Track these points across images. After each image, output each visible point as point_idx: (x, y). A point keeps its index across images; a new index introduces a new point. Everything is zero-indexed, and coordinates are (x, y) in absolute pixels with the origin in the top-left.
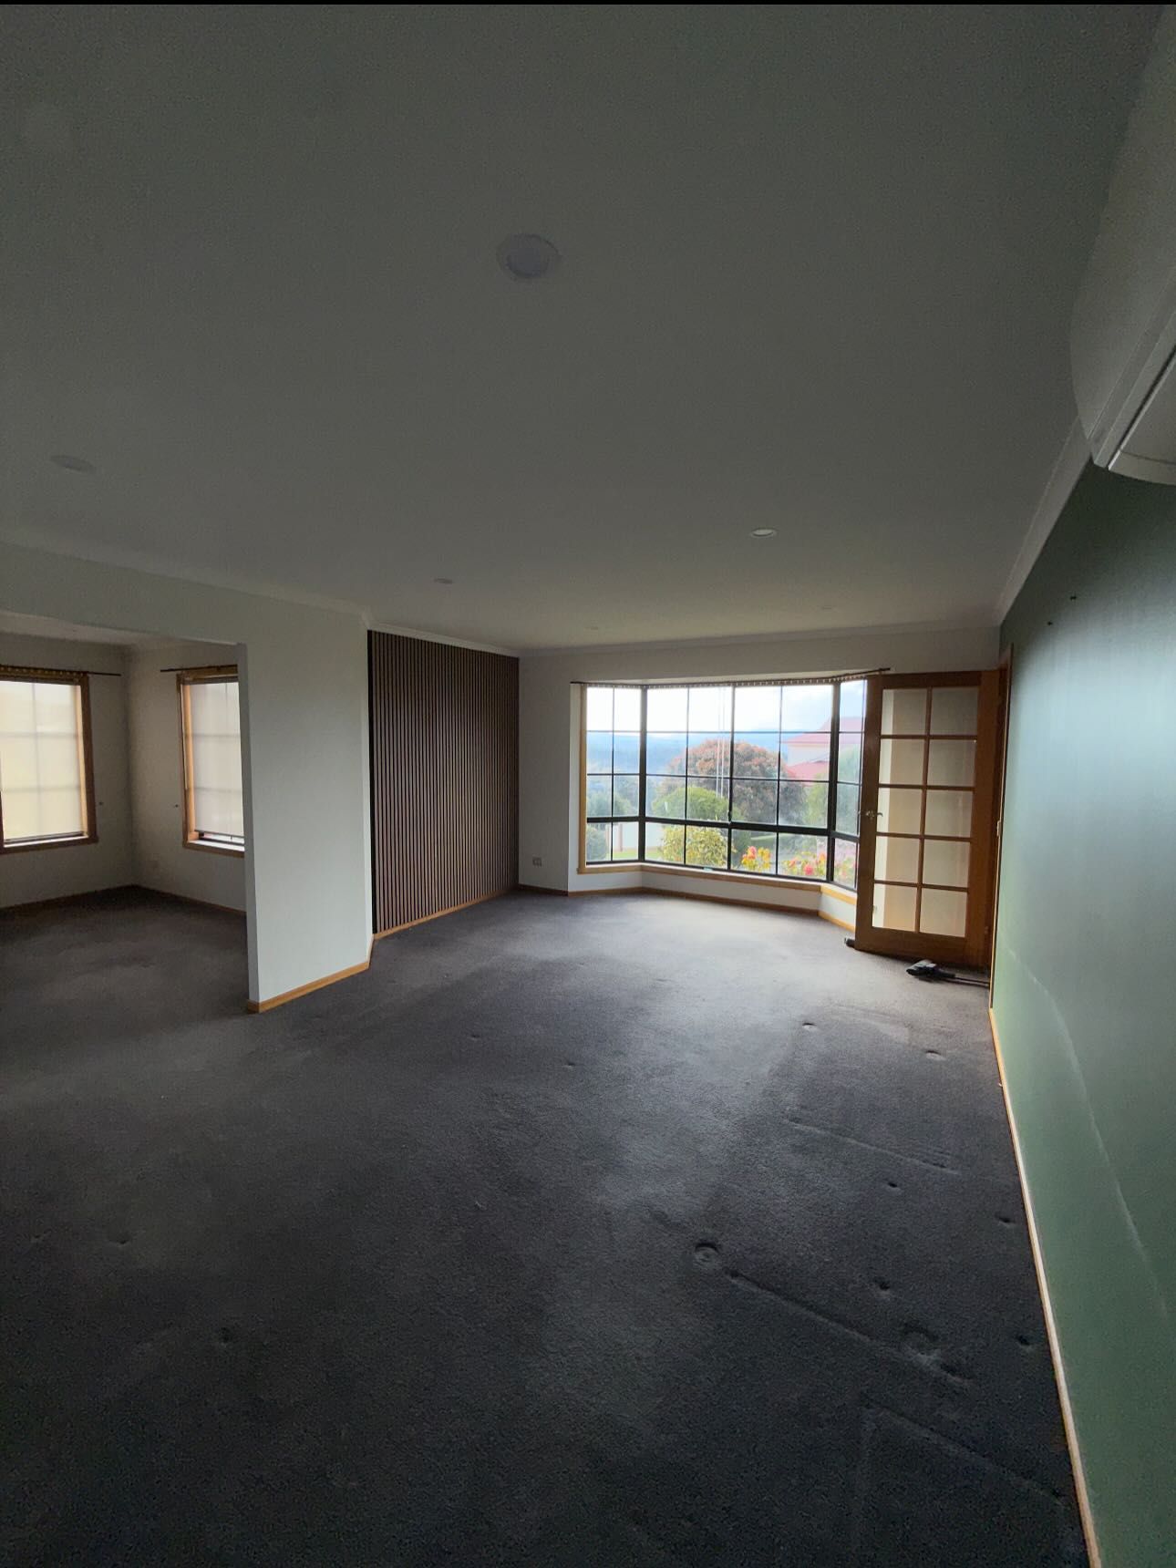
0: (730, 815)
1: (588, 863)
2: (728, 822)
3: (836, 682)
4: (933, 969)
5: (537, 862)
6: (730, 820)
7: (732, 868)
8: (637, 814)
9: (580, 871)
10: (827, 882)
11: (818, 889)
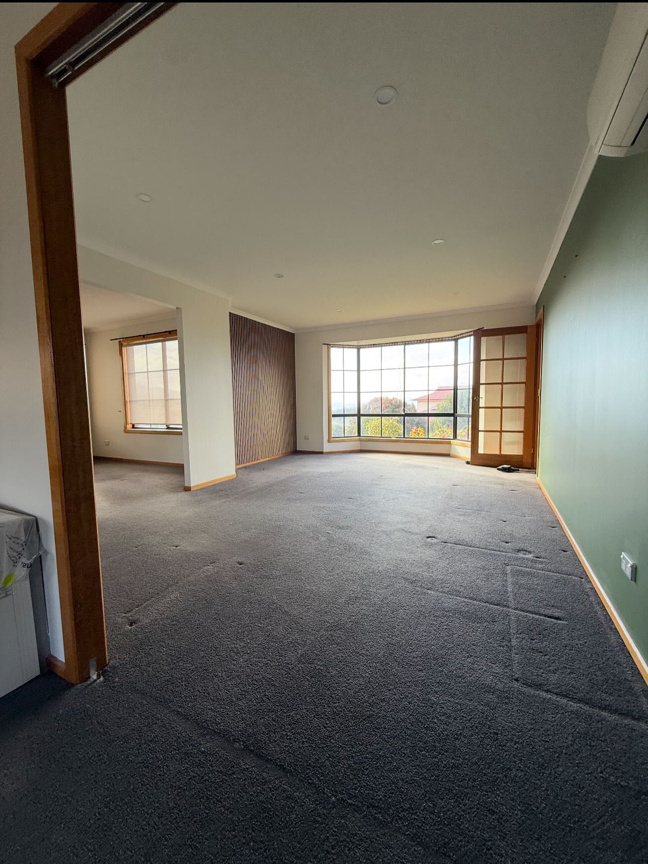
0: (404, 410)
1: (333, 438)
2: (403, 413)
3: (456, 339)
4: (509, 468)
5: (306, 438)
6: (404, 412)
7: (405, 437)
8: (357, 413)
9: (329, 441)
10: (454, 439)
11: (450, 443)
